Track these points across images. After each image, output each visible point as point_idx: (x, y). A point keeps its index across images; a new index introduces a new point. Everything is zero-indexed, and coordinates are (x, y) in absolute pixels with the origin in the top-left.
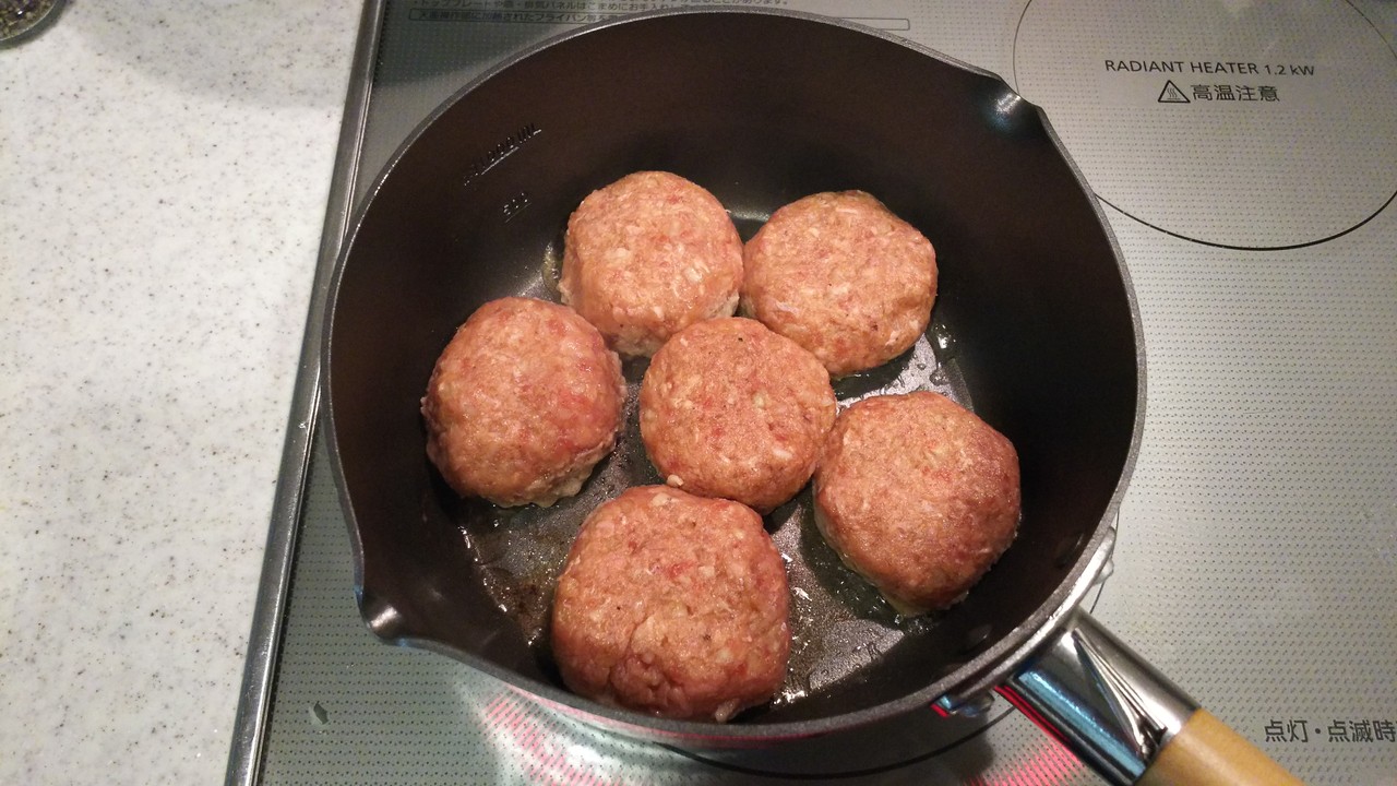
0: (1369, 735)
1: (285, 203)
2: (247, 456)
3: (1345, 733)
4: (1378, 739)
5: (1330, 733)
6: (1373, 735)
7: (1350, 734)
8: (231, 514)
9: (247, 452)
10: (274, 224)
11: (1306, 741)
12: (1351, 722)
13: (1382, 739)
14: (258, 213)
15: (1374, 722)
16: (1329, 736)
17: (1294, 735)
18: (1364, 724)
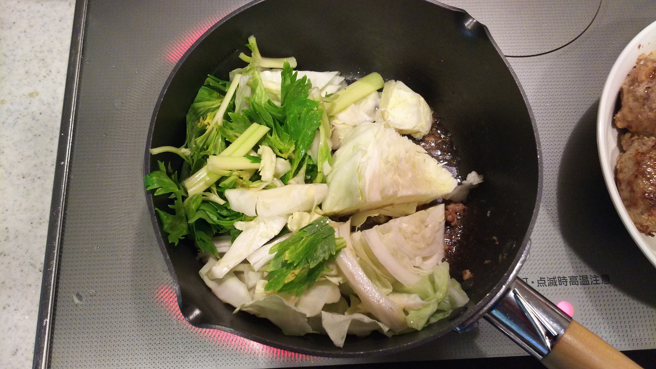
0: (555, 283)
1: (50, 51)
2: (39, 178)
3: (545, 283)
4: (560, 285)
5: (538, 283)
6: (557, 283)
7: (547, 284)
8: (33, 206)
9: (39, 176)
10: (46, 62)
12: (548, 278)
14: (37, 57)
15: (558, 277)
18: (554, 278)
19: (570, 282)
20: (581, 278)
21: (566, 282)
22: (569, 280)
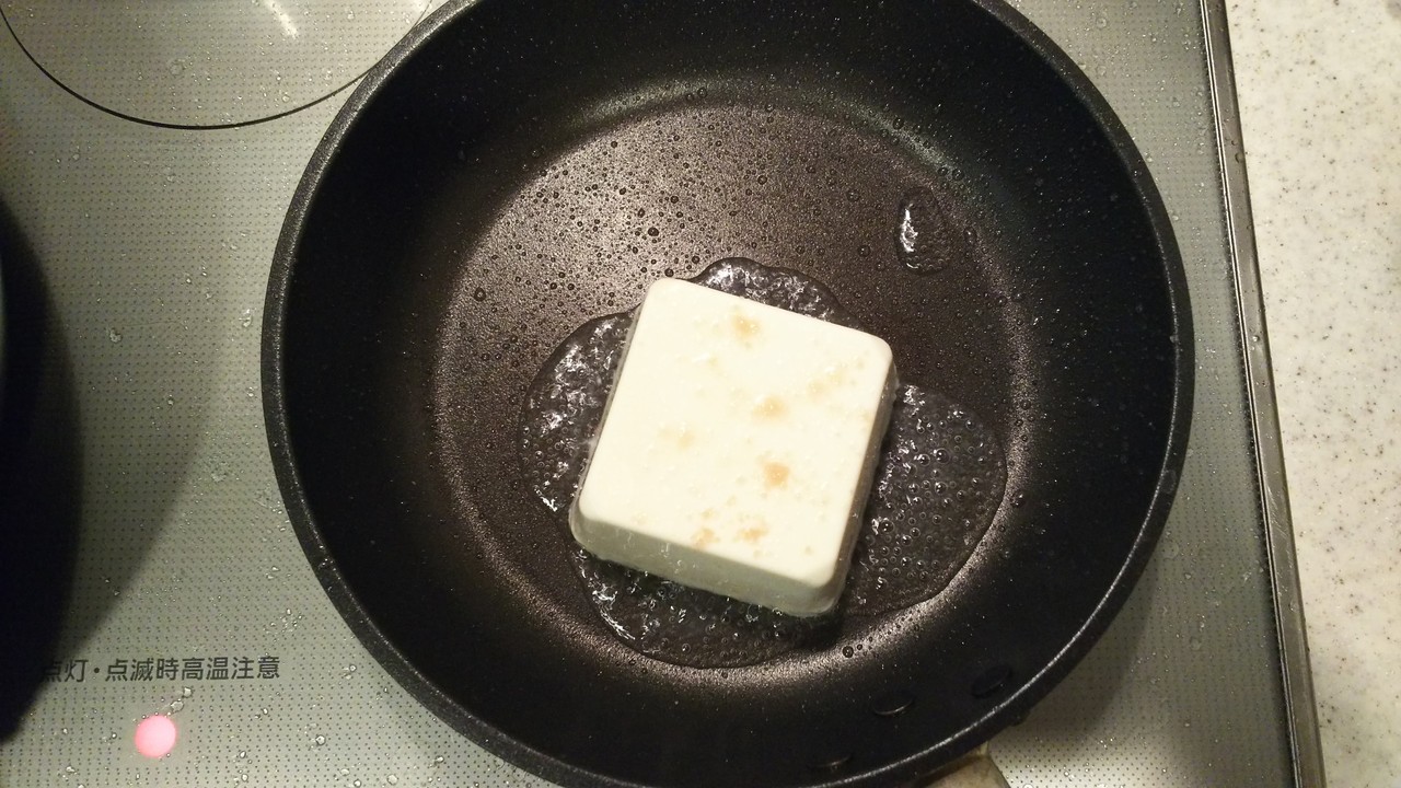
0: (149, 673)
3: (125, 672)
4: (158, 677)
5: (109, 672)
6: (154, 674)
7: (128, 675)
11: (82, 680)
12: (134, 661)
13: (161, 677)
15: (159, 660)
16: (106, 675)
17: (70, 675)
18: (148, 662)
19: (184, 671)
20: (212, 663)
21: (175, 671)
22: (181, 666)
